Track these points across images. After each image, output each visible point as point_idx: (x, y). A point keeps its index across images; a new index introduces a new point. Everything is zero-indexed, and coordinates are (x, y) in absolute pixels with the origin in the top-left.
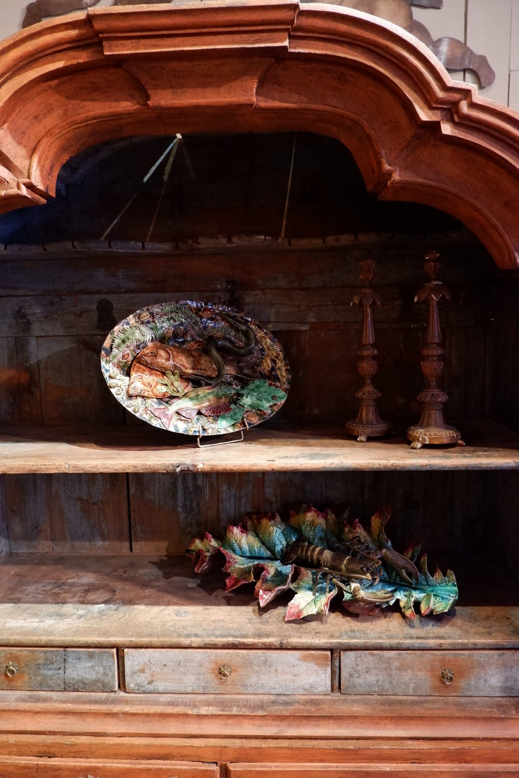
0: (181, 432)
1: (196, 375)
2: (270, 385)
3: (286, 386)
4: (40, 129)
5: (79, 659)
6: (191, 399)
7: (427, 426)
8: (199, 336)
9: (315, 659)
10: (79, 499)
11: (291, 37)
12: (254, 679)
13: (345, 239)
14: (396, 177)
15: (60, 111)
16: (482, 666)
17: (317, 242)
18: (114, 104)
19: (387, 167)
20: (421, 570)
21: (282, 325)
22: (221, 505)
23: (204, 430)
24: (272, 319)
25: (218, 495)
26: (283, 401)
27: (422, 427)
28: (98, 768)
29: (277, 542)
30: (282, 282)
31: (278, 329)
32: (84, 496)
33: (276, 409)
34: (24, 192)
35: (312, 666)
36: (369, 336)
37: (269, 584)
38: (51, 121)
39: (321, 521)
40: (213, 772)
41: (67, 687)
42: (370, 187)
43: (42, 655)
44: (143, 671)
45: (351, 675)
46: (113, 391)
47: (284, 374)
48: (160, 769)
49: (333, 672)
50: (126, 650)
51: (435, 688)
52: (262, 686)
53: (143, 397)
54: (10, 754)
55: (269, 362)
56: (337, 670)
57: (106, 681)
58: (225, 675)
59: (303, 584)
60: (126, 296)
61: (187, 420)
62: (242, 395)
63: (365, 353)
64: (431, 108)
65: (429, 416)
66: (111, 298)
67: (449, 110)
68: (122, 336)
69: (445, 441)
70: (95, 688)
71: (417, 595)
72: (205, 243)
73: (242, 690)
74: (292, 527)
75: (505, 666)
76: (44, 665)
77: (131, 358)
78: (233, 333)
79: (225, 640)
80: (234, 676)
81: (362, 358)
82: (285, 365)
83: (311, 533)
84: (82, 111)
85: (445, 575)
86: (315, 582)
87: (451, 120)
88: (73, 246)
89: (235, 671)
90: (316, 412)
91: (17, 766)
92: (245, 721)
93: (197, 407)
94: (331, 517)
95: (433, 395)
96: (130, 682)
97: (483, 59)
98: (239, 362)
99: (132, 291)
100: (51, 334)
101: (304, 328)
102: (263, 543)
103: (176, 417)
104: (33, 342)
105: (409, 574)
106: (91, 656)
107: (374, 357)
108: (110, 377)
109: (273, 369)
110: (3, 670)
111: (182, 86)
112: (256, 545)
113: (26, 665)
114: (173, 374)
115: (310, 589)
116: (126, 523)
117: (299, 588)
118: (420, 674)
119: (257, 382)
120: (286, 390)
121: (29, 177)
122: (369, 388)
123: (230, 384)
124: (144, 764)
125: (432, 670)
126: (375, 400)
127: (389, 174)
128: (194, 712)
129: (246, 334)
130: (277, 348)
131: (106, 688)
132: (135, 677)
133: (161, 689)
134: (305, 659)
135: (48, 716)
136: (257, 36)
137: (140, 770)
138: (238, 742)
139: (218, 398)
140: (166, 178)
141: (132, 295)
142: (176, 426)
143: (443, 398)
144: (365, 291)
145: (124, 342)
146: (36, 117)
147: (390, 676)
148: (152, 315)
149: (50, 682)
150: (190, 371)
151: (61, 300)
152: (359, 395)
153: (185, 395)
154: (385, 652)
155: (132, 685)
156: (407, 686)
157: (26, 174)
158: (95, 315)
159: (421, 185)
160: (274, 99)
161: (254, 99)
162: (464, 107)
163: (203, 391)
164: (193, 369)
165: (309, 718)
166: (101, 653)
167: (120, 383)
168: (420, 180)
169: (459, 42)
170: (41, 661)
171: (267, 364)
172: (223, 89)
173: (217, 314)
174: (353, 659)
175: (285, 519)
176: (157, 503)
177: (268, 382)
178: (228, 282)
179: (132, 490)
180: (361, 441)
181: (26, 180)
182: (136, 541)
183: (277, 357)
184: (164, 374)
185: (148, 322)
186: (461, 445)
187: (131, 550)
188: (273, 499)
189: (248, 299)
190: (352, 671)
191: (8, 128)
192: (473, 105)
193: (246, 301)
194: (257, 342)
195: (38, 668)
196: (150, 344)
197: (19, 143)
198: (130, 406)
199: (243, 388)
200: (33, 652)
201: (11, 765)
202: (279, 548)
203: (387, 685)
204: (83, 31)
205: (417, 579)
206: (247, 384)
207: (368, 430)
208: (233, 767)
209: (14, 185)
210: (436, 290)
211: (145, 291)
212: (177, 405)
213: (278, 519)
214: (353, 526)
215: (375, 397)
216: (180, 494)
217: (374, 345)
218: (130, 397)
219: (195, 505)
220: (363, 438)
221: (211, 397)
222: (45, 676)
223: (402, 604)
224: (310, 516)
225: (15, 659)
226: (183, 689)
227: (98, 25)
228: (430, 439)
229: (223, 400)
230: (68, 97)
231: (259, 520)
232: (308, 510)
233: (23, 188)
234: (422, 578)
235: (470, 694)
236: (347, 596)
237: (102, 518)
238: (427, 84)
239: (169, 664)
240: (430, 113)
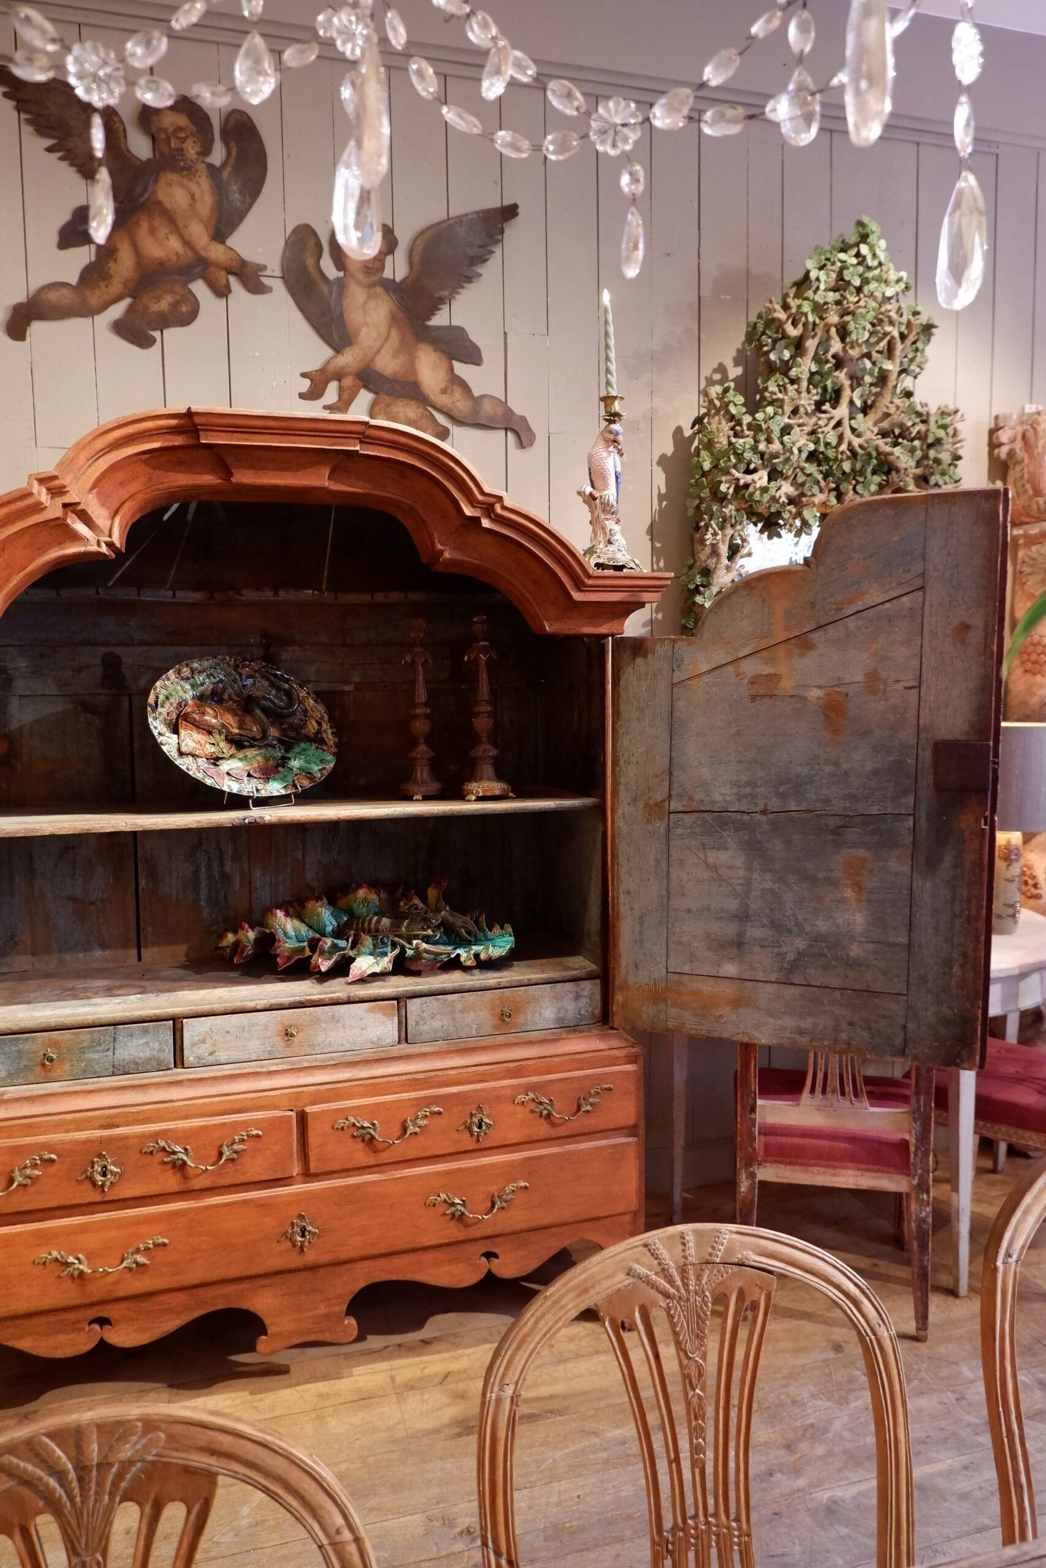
0: (235, 791)
1: (241, 735)
2: (317, 748)
3: (334, 750)
4: (124, 493)
5: (132, 1036)
6: (240, 759)
7: (481, 779)
8: (237, 695)
9: (382, 1010)
10: (70, 898)
11: (361, 442)
12: (321, 1038)
13: (394, 597)
14: (447, 555)
15: (144, 479)
16: (536, 1000)
17: (366, 598)
18: (197, 476)
19: (440, 547)
20: (480, 929)
21: (324, 684)
22: (254, 895)
23: (258, 790)
24: (313, 678)
25: (250, 883)
26: (332, 765)
27: (476, 781)
28: (170, 1130)
29: (327, 923)
30: (323, 638)
31: (319, 689)
32: (78, 893)
33: (326, 773)
34: (104, 549)
35: (380, 1017)
36: (421, 695)
37: (327, 955)
38: (134, 487)
39: (373, 897)
40: (290, 1116)
41: (117, 1070)
42: (424, 560)
43: (88, 1036)
44: (203, 1041)
45: (417, 1023)
46: (165, 748)
47: (331, 737)
48: (236, 1122)
49: (400, 1022)
50: (185, 1021)
51: (496, 1027)
52: (330, 1044)
53: (193, 756)
54: (67, 1131)
55: (315, 724)
56: (404, 1020)
57: (162, 1057)
58: (292, 1035)
59: (363, 949)
60: (139, 649)
61: (238, 780)
62: (289, 759)
63: (418, 711)
64: (473, 506)
65: (482, 770)
66: (118, 650)
67: (487, 509)
68: (164, 692)
69: (497, 793)
70: (149, 1067)
71: (475, 948)
72: (249, 595)
73: (309, 1050)
74: (341, 909)
75: (557, 998)
76: (89, 1047)
77: (174, 716)
78: (273, 692)
79: (292, 999)
80: (300, 1037)
81: (416, 717)
82: (331, 727)
83: (365, 910)
84: (166, 480)
85: (502, 928)
86: (375, 946)
87: (489, 517)
88: (97, 592)
89: (302, 1030)
90: (362, 782)
91: (77, 1142)
92: (317, 1072)
93: (248, 768)
94: (383, 895)
95: (484, 750)
96: (189, 1056)
97: (524, 419)
98: (281, 724)
99: (146, 643)
100: (40, 692)
101: (348, 688)
102: (310, 927)
103: (227, 777)
104: (15, 702)
105: (469, 932)
106: (145, 1031)
107: (427, 716)
108: (160, 734)
109: (319, 732)
110: (39, 1060)
111: (264, 468)
112: (303, 929)
113: (68, 1050)
114: (220, 733)
115: (371, 954)
116: (133, 925)
117: (359, 954)
118: (481, 1014)
119: (303, 745)
120: (334, 754)
121: (110, 536)
122: (423, 748)
123: (273, 747)
124: (218, 1120)
125: (493, 1009)
126: (429, 759)
127: (441, 553)
128: (264, 1070)
129: (289, 694)
130: (321, 708)
131: (161, 1067)
132: (195, 1049)
133: (223, 1061)
134: (372, 1010)
135: (103, 1094)
136: (334, 440)
137: (215, 1125)
138: (313, 1088)
139: (267, 759)
140: (190, 517)
141: (146, 648)
142: (229, 786)
143: (493, 752)
144: (418, 649)
145: (167, 698)
146: (121, 483)
147: (454, 1019)
148: (193, 671)
149: (97, 1067)
150: (236, 731)
151: (55, 651)
152: (413, 755)
153: (232, 756)
154: (448, 996)
155: (191, 1059)
156: (471, 1027)
157: (107, 533)
158: (98, 671)
159: (469, 563)
160: (343, 483)
161: (327, 484)
162: (498, 508)
163: (250, 753)
164: (240, 728)
165: (379, 1061)
166: (156, 1027)
167: (170, 741)
168: (466, 559)
169: (500, 401)
170: (84, 1044)
171: (312, 727)
172: (299, 473)
173: (256, 671)
174: (419, 1006)
175: (332, 902)
176: (174, 897)
177: (314, 746)
178: (263, 636)
179: (143, 883)
180: (417, 800)
181: (108, 539)
182: (146, 947)
183: (322, 718)
184: (210, 733)
185: (188, 679)
186: (512, 798)
187: (140, 959)
188: (315, 884)
189: (285, 656)
190: (418, 1019)
191: (98, 493)
192: (504, 508)
193: (283, 657)
194: (300, 702)
195: (82, 1051)
196: (190, 702)
197: (103, 505)
198: (183, 763)
199: (287, 751)
200: (77, 1034)
201: (70, 1142)
202: (329, 929)
203: (452, 1029)
204: (183, 422)
205: (476, 937)
206: (292, 748)
207: (423, 789)
208: (308, 1109)
209: (94, 542)
210: (484, 650)
211: (163, 645)
212: (225, 766)
213: (325, 901)
214: (408, 898)
215: (429, 756)
216: (203, 884)
217: (426, 705)
218: (181, 754)
219: (221, 896)
220: (419, 797)
221: (259, 758)
222: (90, 1060)
223: (462, 959)
224: (362, 893)
225: (55, 1044)
226: (246, 1057)
227: (197, 420)
228: (484, 791)
229: (271, 762)
230: (154, 468)
231: (303, 906)
232: (359, 887)
233: (103, 545)
234: (480, 935)
235: (528, 1028)
236: (410, 953)
237: (101, 920)
238: (470, 489)
239: (232, 1030)
240: (473, 510)
